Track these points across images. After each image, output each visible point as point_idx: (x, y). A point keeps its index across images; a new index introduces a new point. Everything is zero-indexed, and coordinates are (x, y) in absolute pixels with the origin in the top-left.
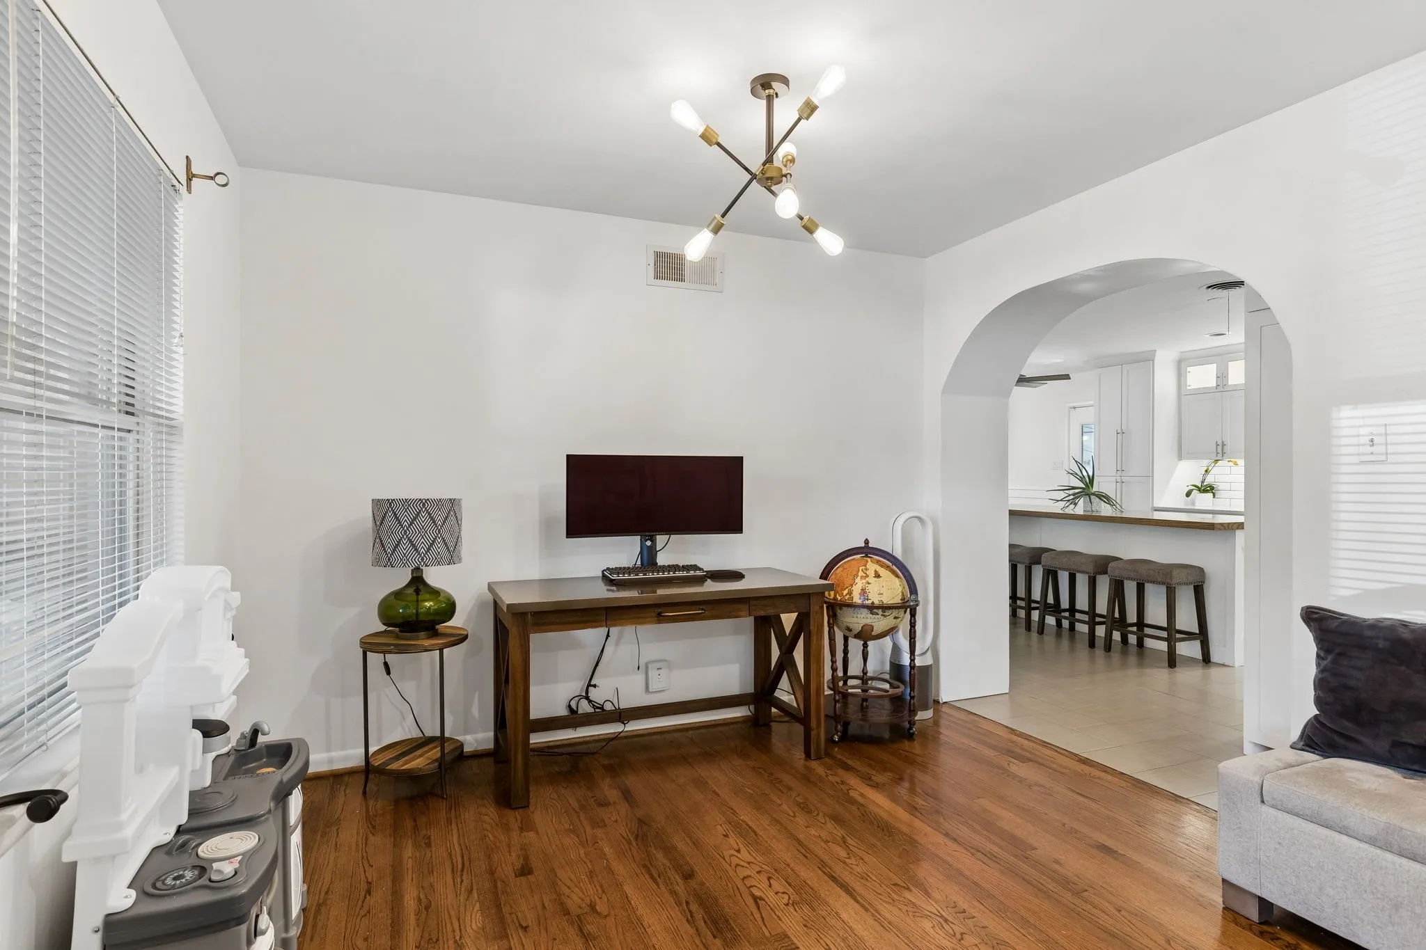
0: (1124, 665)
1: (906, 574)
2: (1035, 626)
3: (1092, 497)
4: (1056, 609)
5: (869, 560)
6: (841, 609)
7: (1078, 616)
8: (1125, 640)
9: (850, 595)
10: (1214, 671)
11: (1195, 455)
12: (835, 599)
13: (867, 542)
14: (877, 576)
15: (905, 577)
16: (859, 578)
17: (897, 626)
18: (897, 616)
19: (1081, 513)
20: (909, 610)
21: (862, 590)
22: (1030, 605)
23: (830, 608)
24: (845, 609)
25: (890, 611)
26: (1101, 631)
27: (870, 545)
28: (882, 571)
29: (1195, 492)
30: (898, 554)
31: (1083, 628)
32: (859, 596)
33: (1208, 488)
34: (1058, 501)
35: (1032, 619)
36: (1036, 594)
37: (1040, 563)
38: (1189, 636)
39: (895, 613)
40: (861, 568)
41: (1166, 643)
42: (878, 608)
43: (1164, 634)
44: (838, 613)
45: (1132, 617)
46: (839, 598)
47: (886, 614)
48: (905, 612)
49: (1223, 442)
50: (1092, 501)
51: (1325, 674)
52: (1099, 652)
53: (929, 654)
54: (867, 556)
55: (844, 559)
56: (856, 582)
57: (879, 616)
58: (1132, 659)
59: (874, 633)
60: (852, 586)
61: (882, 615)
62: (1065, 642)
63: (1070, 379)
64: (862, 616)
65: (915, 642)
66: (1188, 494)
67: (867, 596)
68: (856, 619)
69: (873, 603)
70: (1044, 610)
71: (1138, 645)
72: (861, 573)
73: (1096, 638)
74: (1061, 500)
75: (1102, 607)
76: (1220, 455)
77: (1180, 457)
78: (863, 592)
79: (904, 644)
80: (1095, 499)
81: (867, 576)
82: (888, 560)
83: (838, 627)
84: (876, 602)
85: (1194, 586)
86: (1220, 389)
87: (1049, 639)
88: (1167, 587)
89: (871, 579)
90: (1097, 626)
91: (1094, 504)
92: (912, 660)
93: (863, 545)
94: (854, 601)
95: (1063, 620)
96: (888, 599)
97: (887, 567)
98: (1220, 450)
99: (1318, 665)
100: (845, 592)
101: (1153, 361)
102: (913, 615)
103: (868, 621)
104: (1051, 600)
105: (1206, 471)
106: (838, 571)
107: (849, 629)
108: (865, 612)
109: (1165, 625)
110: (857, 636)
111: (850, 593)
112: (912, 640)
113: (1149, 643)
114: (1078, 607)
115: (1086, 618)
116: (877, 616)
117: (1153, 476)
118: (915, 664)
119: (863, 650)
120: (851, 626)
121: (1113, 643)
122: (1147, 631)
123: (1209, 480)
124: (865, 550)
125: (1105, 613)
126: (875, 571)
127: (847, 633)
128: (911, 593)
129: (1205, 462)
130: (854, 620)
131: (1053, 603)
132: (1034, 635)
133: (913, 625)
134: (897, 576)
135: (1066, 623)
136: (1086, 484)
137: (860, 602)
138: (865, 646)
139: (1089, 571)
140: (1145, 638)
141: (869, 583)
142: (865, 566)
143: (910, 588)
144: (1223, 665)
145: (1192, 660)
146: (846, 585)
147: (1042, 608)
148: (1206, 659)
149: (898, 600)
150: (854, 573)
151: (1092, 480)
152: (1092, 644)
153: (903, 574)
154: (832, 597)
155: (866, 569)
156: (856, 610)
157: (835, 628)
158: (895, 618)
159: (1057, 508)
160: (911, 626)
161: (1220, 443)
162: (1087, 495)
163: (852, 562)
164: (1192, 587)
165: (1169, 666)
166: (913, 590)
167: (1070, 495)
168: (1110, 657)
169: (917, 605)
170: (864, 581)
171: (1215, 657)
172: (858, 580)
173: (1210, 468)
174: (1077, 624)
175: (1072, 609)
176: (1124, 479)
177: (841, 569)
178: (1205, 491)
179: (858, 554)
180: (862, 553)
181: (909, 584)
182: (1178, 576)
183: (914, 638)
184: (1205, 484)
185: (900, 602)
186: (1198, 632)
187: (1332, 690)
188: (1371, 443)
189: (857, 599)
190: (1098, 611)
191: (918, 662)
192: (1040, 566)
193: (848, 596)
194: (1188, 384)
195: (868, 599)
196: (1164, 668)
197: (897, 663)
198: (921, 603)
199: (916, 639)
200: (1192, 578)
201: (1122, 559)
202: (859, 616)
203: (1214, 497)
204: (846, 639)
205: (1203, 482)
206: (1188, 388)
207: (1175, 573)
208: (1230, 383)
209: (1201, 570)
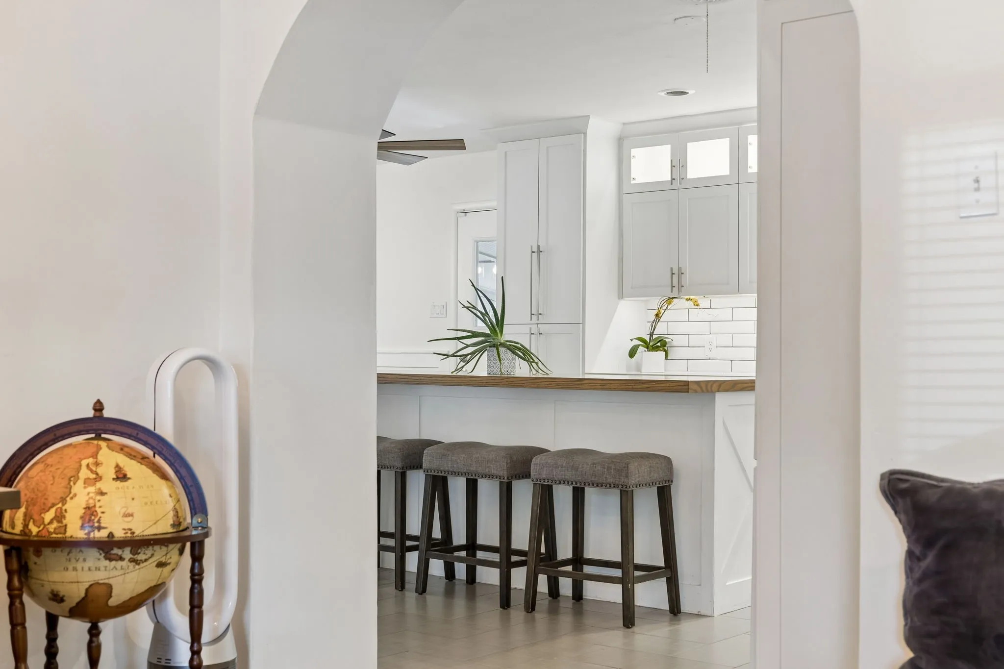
0: (553, 633)
1: (183, 472)
2: (411, 581)
3: (501, 349)
4: (444, 547)
5: (103, 444)
6: (38, 553)
7: (480, 555)
8: (554, 591)
9: (60, 521)
10: (686, 627)
11: (642, 291)
12: (25, 531)
13: (99, 407)
14: (121, 476)
15: (181, 478)
16: (80, 483)
17: (163, 584)
18: (163, 560)
19: (484, 374)
20: (188, 545)
21: (88, 508)
22: (403, 544)
23: (14, 553)
24: (47, 552)
25: (149, 552)
26: (519, 578)
27: (106, 414)
28: (132, 467)
29: (641, 349)
30: (166, 431)
31: (489, 576)
32: (80, 523)
33: (659, 344)
34: (448, 356)
35: (407, 569)
36: (414, 527)
37: (421, 467)
38: (650, 572)
39: (159, 554)
40: (84, 463)
41: (620, 586)
42: (122, 544)
43: (618, 573)
44: (31, 565)
45: (565, 551)
46: (34, 530)
47: (141, 557)
48: (181, 552)
49: (680, 269)
50: (502, 355)
51: (926, 585)
52: (517, 613)
53: (229, 638)
54: (98, 437)
55: (47, 445)
56: (73, 491)
57: (124, 564)
58: (566, 620)
59: (113, 602)
60: (63, 501)
61: (132, 560)
62: (460, 603)
63: (464, 148)
64: (87, 565)
65: (201, 615)
66: (632, 353)
67: (99, 521)
68: (74, 573)
69: (111, 535)
70: (428, 550)
71: (574, 598)
72: (84, 473)
73: (512, 592)
74: (453, 355)
75: (521, 539)
76: (676, 290)
77: (621, 296)
78: (90, 514)
79: (180, 623)
80: (505, 353)
81: (99, 478)
82: (145, 444)
83: (33, 595)
84: (119, 534)
85: (658, 488)
86: (676, 184)
87: (435, 599)
88: (621, 491)
89: (108, 484)
90: (513, 570)
91: (505, 362)
92: (195, 652)
93: (90, 414)
94: (68, 534)
95: (456, 563)
96: (142, 528)
97: (143, 459)
98: (675, 282)
99: (909, 570)
100: (49, 516)
101: (585, 134)
102: (197, 557)
103: (100, 576)
104: (437, 533)
105: (657, 315)
106: (33, 473)
107: (57, 598)
108: (93, 557)
109: (619, 559)
110: (76, 612)
111: (60, 517)
112: (196, 610)
113: (593, 590)
114: (481, 540)
115: (495, 557)
116: (120, 563)
117: (584, 323)
118: (201, 662)
119: (90, 643)
120: (62, 590)
121: (538, 596)
122: (588, 569)
123: (660, 330)
124: (94, 426)
125: (525, 547)
126: (117, 466)
127: (55, 608)
128: (194, 513)
129: (655, 303)
130: (70, 575)
131: (440, 537)
132: (411, 594)
133: (197, 578)
134: (164, 476)
135: (460, 570)
136: (492, 328)
137: (81, 535)
138: (94, 632)
139: (501, 473)
140: (585, 582)
141: (102, 494)
142: (95, 455)
143: (191, 501)
144: (699, 616)
145: (654, 612)
146: (51, 500)
147: (423, 546)
148: (675, 609)
149: (164, 527)
150: (69, 473)
151: (500, 322)
152: (505, 602)
153: (176, 472)
154: (19, 528)
155: (97, 464)
156: (75, 551)
157: (26, 598)
158: (161, 565)
159: (447, 368)
160: (194, 581)
161: (675, 270)
162: (494, 346)
163: (66, 451)
164: (654, 490)
165: (624, 625)
166: (198, 505)
167: (468, 346)
168: (533, 620)
169: (206, 535)
170: (92, 489)
171: (686, 605)
172: (78, 487)
173: (662, 311)
174: (479, 568)
175: (472, 546)
176: (542, 328)
177: (40, 467)
178: (655, 348)
179: (79, 433)
180: (87, 432)
181: (188, 494)
182: (638, 473)
183: (200, 606)
184: (654, 337)
185: (171, 530)
186: (663, 565)
187: (938, 611)
188: (976, 185)
189: (75, 530)
190: (514, 546)
191: (207, 658)
192: (421, 471)
193: (55, 525)
194: (632, 176)
195: (99, 528)
196: (617, 628)
197: (163, 663)
198: (213, 532)
199: (204, 607)
200: (656, 475)
201: (549, 451)
202: (79, 566)
203: (666, 358)
204: (52, 621)
205: (652, 334)
206: (633, 182)
207: (633, 466)
208: (689, 177)
209: (667, 461)
